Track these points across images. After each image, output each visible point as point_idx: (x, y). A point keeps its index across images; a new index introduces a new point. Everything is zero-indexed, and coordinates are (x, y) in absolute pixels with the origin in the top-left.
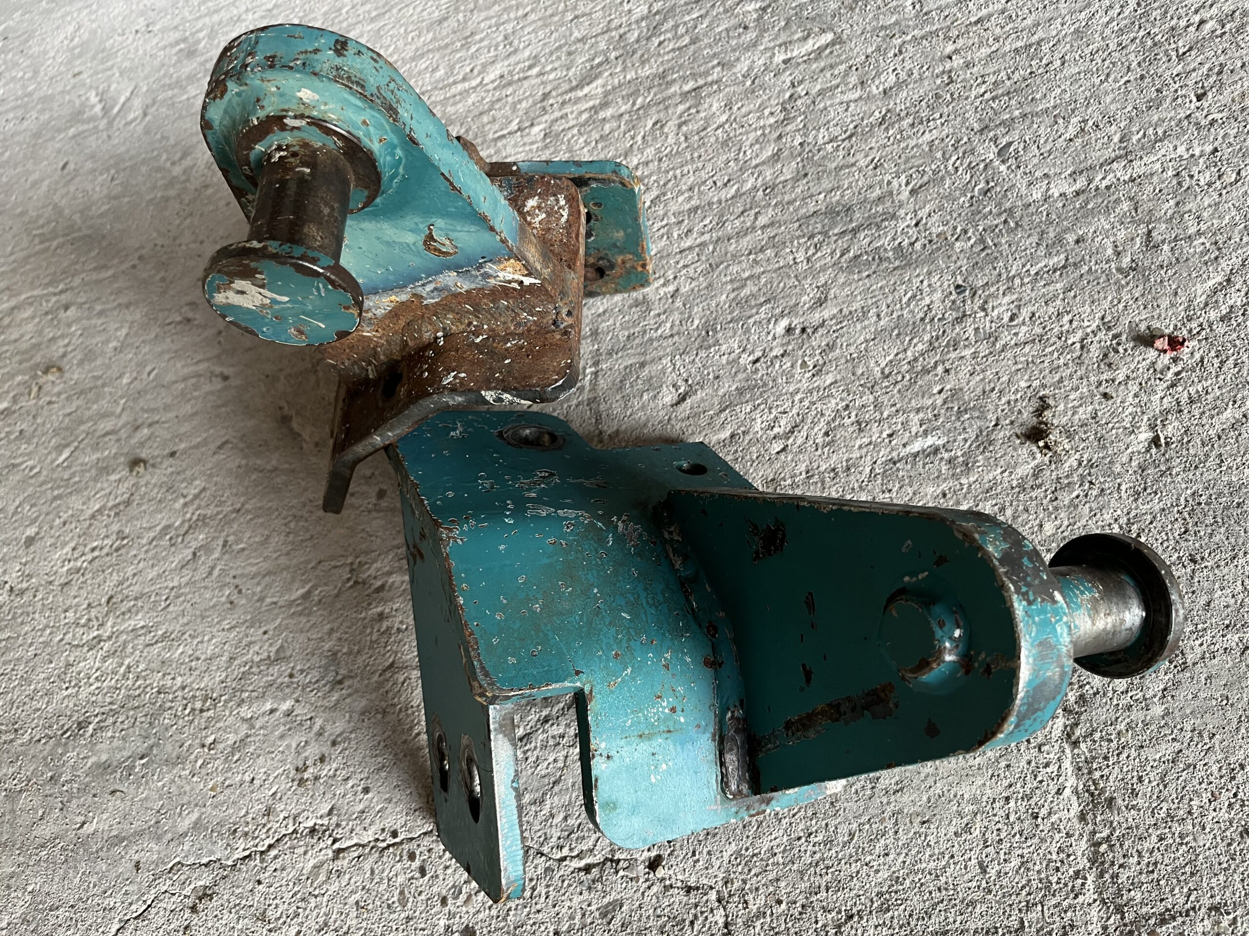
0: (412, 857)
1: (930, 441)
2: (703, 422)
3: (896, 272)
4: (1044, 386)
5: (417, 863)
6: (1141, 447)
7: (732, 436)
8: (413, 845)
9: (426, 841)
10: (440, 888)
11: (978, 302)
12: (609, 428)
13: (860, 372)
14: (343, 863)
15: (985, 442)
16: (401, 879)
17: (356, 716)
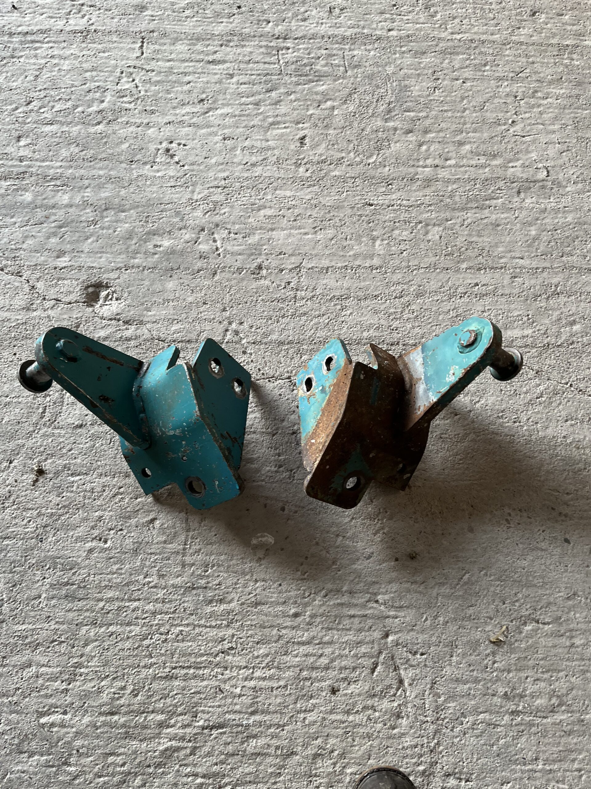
0: (263, 374)
1: (72, 479)
2: (146, 507)
3: (59, 556)
4: (32, 490)
5: (261, 372)
6: (16, 461)
7: (136, 499)
8: (263, 377)
9: (258, 378)
10: (253, 365)
11: (38, 531)
12: (183, 515)
13: (86, 514)
14: (286, 375)
15: (57, 474)
16: (266, 369)
17: (286, 419)
